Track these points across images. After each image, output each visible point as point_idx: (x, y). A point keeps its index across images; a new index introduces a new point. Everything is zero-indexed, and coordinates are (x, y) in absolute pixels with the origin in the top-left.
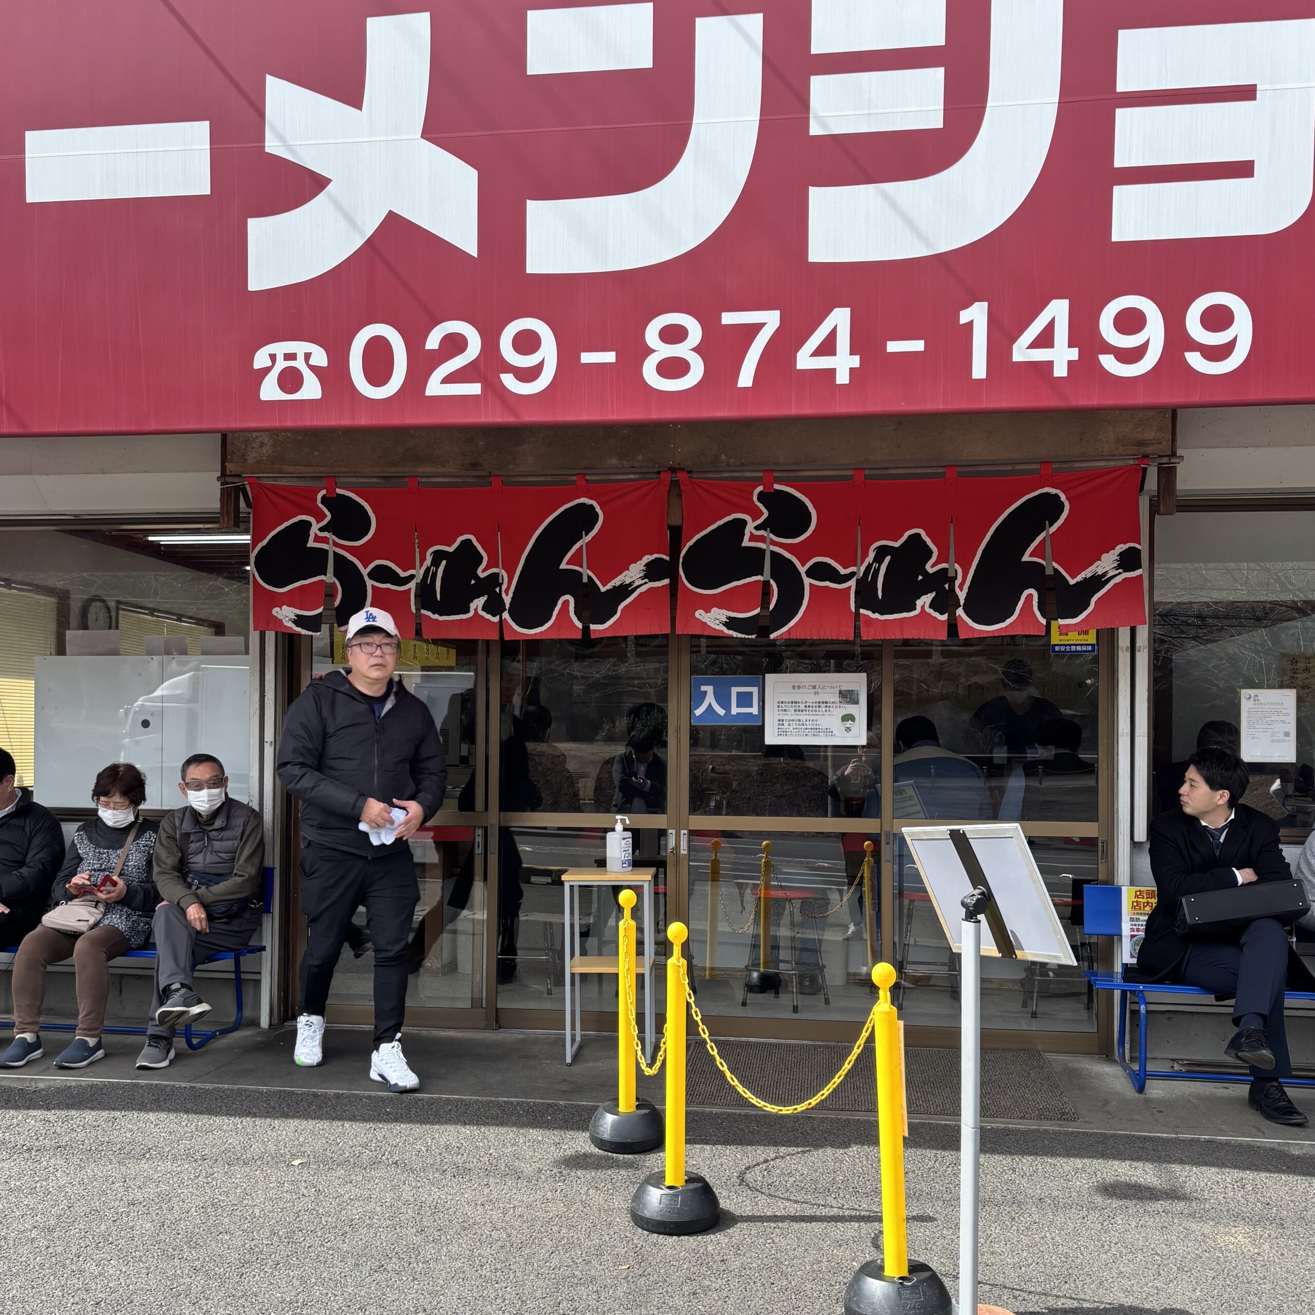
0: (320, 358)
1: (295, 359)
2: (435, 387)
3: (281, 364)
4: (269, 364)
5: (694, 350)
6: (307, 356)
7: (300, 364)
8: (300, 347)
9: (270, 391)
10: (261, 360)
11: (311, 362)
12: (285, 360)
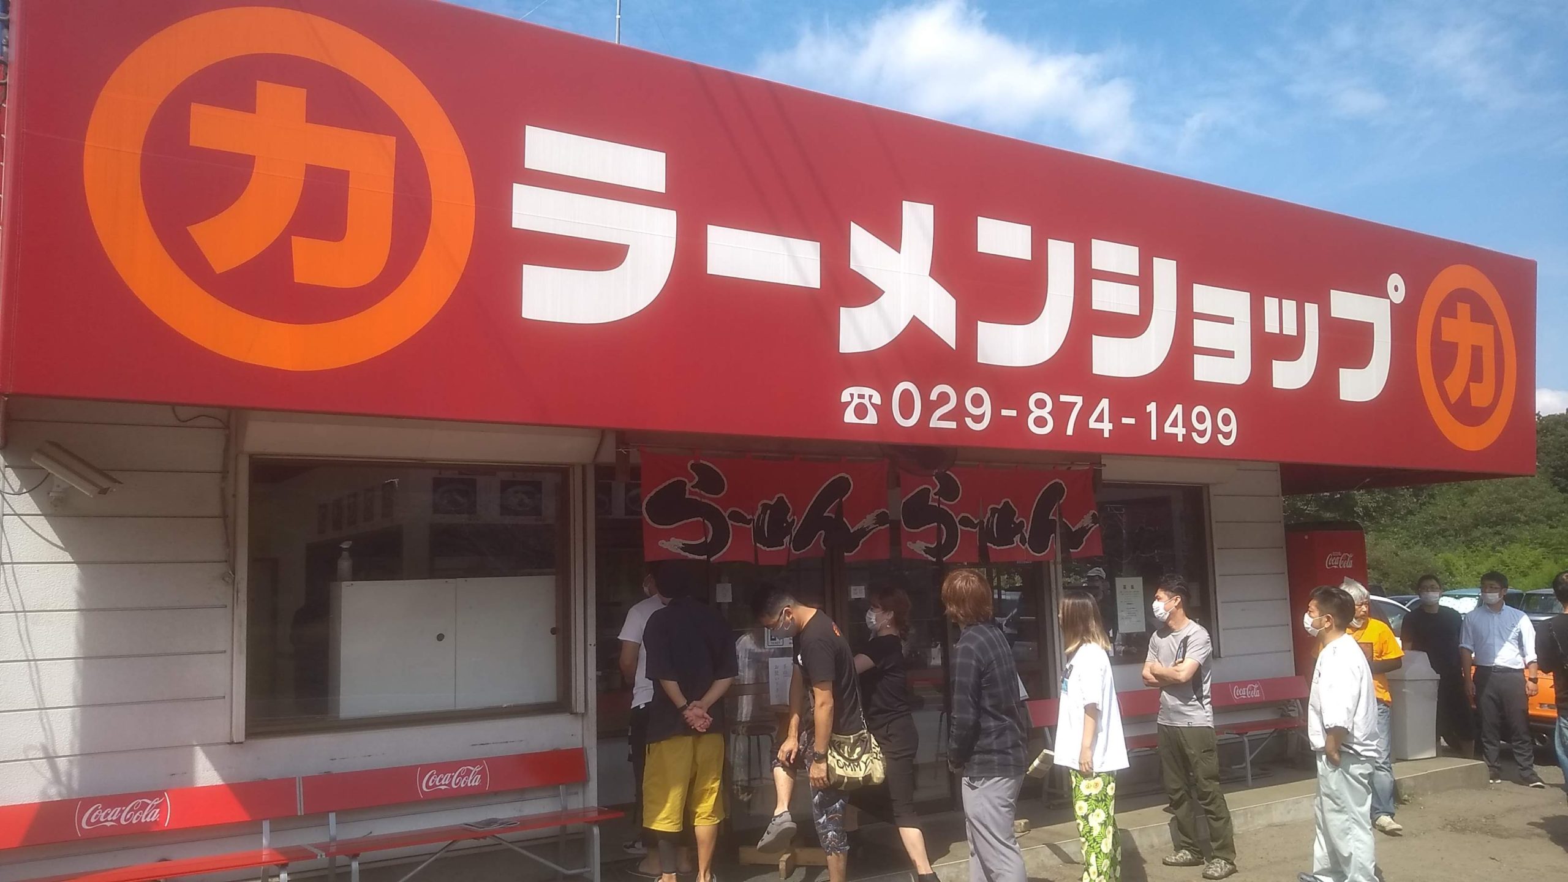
0: (877, 399)
1: (864, 398)
2: (934, 423)
3: (856, 401)
4: (850, 400)
5: (1048, 413)
6: (871, 397)
7: (866, 401)
8: (867, 391)
9: (850, 417)
10: (845, 397)
11: (873, 401)
12: (858, 398)
